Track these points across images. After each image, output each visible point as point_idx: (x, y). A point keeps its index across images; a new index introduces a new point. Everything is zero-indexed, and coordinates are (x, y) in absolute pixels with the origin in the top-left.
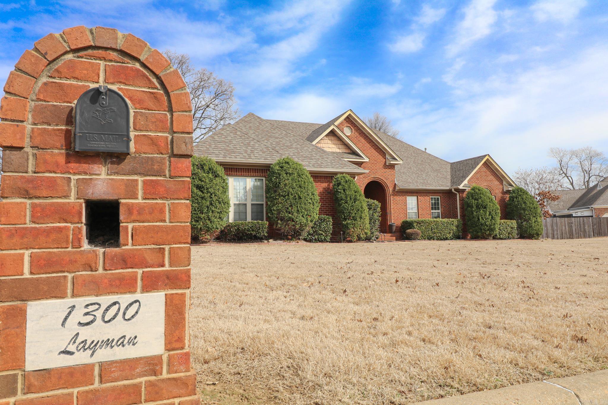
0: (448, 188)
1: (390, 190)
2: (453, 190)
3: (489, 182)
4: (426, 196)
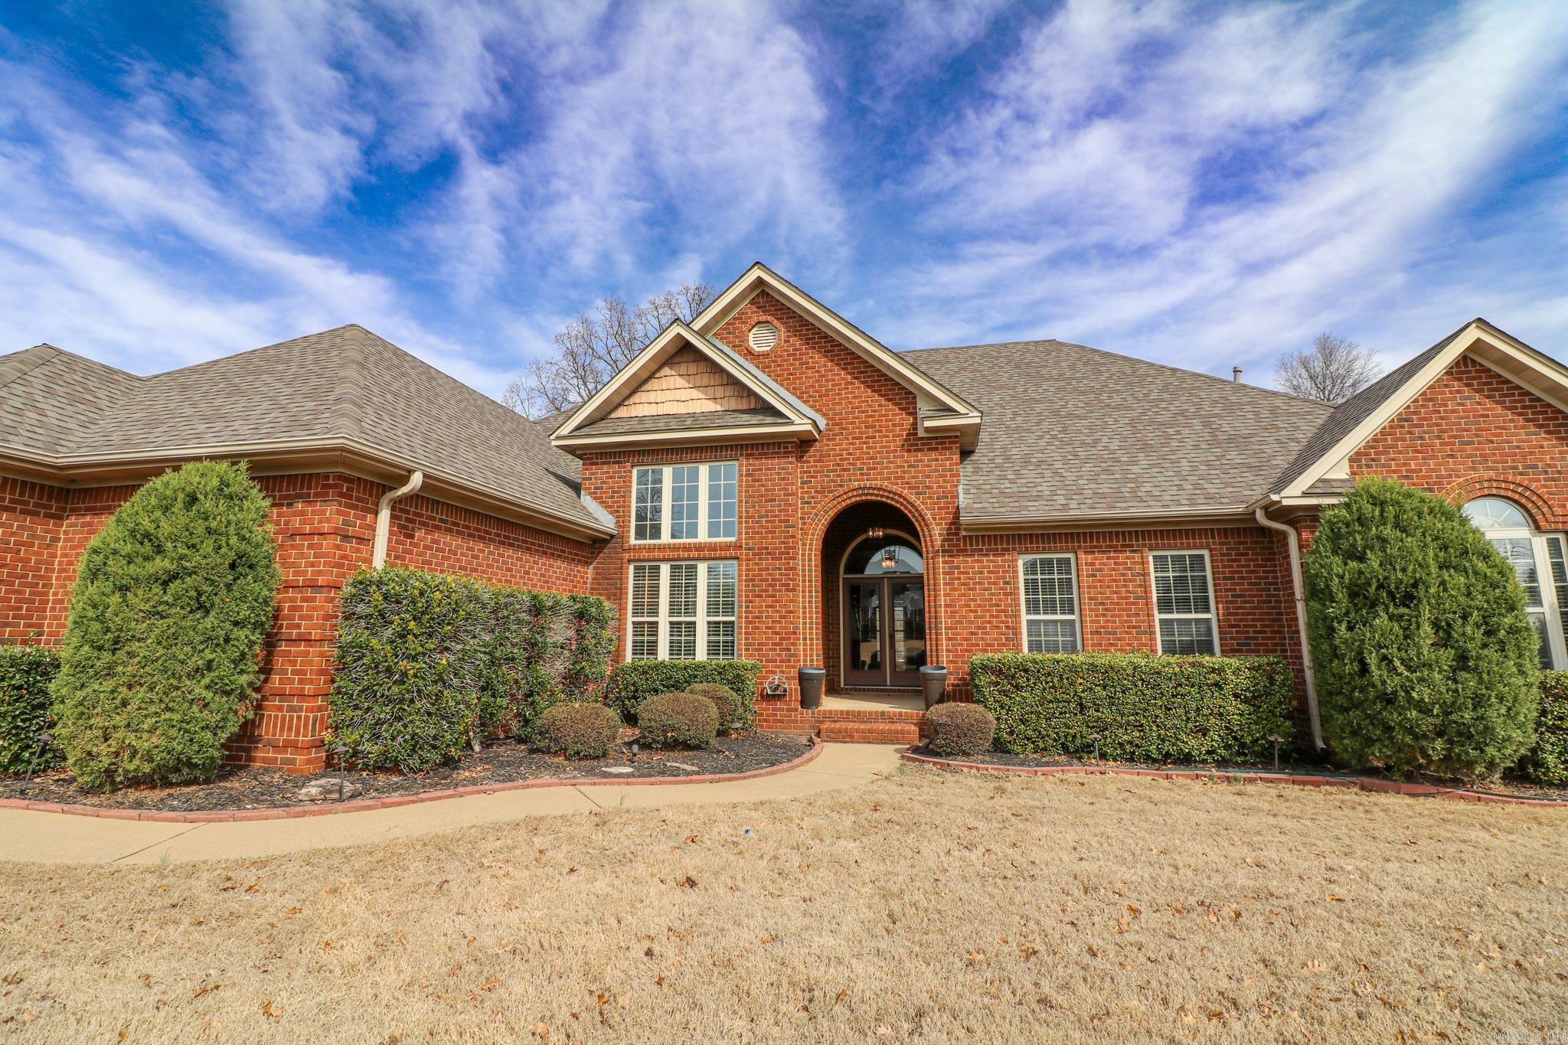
0: (1240, 508)
1: (935, 533)
2: (1260, 515)
3: (1514, 461)
4: (1122, 552)
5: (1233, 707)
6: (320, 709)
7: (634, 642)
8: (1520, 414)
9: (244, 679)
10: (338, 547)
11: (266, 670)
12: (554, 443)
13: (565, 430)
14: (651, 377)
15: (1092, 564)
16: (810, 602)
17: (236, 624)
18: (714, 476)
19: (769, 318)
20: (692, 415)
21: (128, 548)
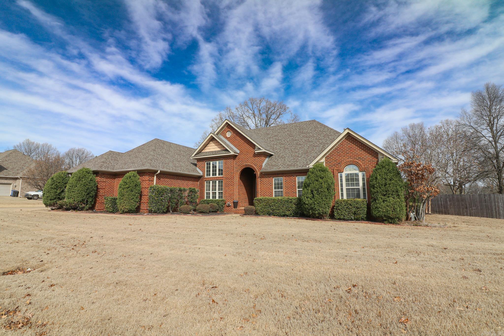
1: (258, 174)
3: (356, 157)
4: (291, 177)
5: (294, 206)
6: (147, 205)
7: (206, 196)
8: (359, 147)
9: (137, 200)
10: (149, 182)
11: (141, 199)
12: (191, 158)
13: (193, 156)
14: (208, 144)
15: (286, 179)
16: (237, 188)
17: (136, 193)
18: (219, 163)
19: (230, 130)
20: (215, 151)
21: (123, 184)
